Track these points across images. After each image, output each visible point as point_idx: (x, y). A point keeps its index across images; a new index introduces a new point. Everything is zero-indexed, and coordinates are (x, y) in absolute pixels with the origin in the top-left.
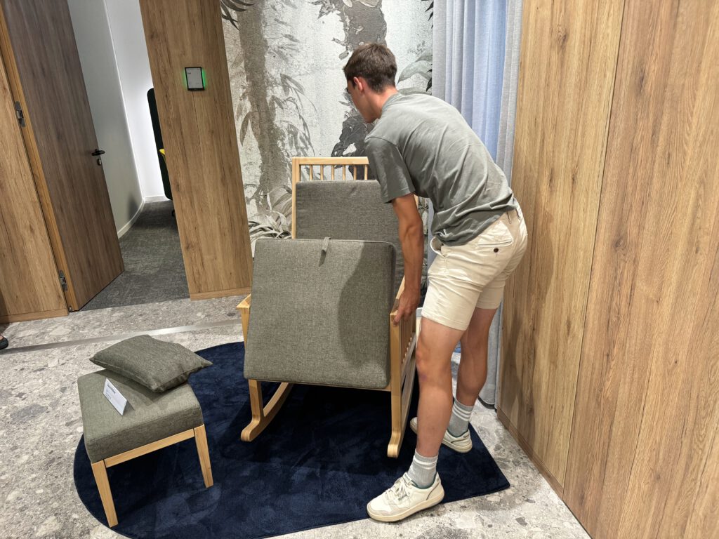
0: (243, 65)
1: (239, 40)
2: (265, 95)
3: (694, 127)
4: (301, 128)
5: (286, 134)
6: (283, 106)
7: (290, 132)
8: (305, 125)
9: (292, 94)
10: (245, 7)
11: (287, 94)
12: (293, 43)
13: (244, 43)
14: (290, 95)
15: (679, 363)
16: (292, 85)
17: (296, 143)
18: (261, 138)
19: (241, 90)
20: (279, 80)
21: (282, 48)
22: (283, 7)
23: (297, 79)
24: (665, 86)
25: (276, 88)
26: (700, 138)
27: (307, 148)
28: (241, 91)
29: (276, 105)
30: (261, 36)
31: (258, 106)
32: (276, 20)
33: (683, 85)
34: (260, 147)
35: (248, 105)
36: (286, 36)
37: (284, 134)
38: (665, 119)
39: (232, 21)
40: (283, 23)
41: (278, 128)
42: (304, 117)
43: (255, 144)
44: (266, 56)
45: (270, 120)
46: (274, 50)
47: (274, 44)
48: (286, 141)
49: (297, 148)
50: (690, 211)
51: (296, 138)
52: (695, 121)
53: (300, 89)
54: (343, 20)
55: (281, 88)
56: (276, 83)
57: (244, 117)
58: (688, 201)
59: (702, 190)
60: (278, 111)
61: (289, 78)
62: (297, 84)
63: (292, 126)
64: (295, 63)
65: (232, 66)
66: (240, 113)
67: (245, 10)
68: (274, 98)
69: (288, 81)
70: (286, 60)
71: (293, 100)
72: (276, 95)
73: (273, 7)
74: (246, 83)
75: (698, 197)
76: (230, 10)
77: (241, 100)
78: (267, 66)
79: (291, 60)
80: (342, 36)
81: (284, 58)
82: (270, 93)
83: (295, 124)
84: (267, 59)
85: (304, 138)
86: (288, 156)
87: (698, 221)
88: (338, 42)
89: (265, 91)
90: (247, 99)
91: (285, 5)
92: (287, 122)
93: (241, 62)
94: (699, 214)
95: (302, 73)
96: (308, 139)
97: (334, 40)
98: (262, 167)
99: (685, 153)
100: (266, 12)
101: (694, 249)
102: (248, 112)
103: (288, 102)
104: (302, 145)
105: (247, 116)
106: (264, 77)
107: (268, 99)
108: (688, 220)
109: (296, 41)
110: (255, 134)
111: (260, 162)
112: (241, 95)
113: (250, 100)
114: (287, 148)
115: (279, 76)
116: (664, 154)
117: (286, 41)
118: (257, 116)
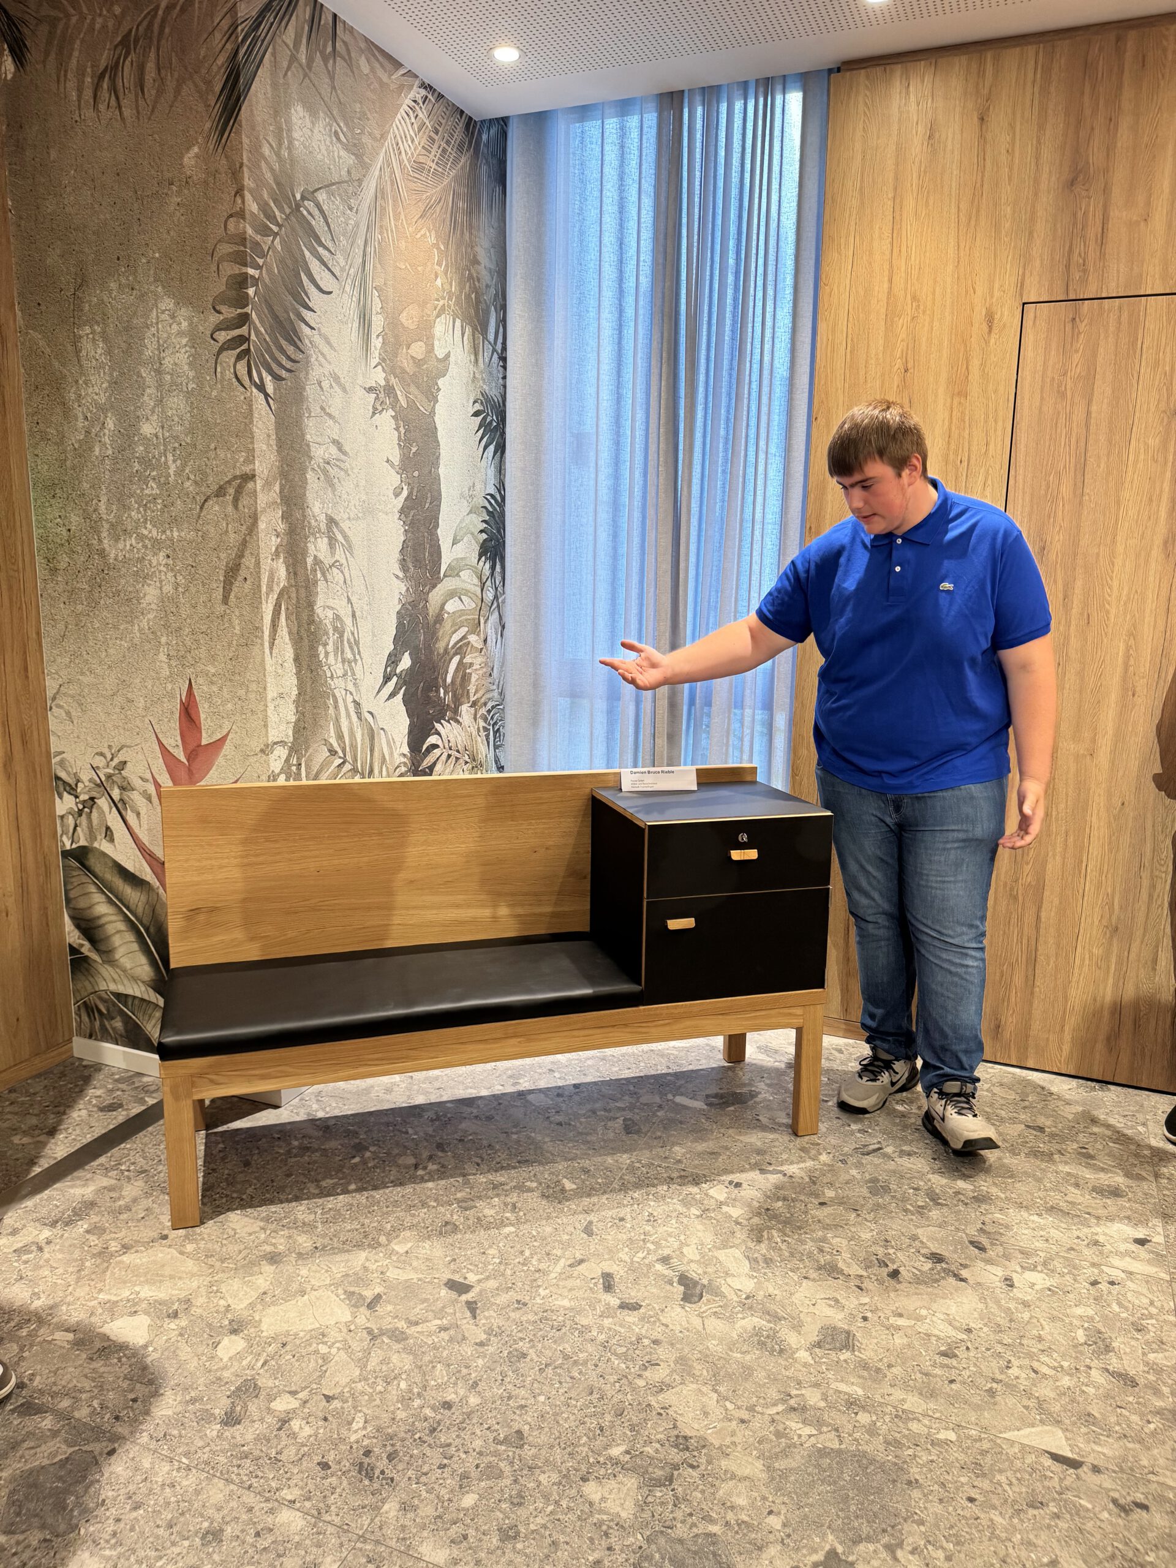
0: (277, 488)
1: (274, 437)
2: (305, 553)
3: (1115, 589)
4: (348, 621)
5: (331, 632)
6: (329, 577)
7: (335, 629)
8: (354, 616)
9: (339, 555)
10: (284, 374)
11: (333, 554)
12: (343, 457)
13: (281, 445)
14: (337, 557)
15: (1126, 803)
16: (340, 537)
17: (343, 652)
18: (297, 640)
19: (274, 538)
20: (323, 527)
21: (328, 463)
22: (331, 387)
23: (344, 525)
24: (1075, 555)
25: (319, 540)
26: (1124, 598)
27: (355, 661)
28: (275, 541)
29: (319, 575)
30: (303, 435)
31: (295, 574)
32: (322, 408)
33: (1098, 554)
34: (297, 659)
35: (282, 572)
36: (336, 442)
37: (327, 634)
38: (1079, 583)
39: (266, 395)
40: (330, 416)
41: (321, 621)
42: (354, 599)
43: (289, 653)
44: (310, 476)
45: (311, 605)
46: (319, 466)
47: (319, 453)
48: (330, 648)
49: (343, 661)
50: (1120, 660)
51: (342, 642)
52: (1115, 584)
53: (349, 548)
54: (397, 429)
55: (326, 540)
56: (320, 531)
57: (276, 597)
58: (1118, 654)
59: (1132, 642)
60: (321, 585)
61: (337, 524)
62: (345, 537)
63: (337, 617)
64: (345, 496)
65: (263, 486)
66: (270, 589)
67: (284, 379)
68: (317, 561)
69: (335, 530)
70: (332, 486)
71: (340, 568)
72: (319, 554)
73: (319, 383)
74: (281, 527)
75: (1128, 648)
76: (264, 374)
77: (273, 560)
78: (310, 496)
79: (339, 488)
80: (396, 457)
81: (330, 482)
82: (311, 548)
83: (342, 613)
84: (309, 481)
85: (352, 640)
86: (332, 677)
87: (1131, 669)
88: (392, 465)
89: (306, 543)
90: (281, 560)
91: (334, 384)
92: (333, 609)
93: (275, 479)
94: (1132, 662)
95: (352, 516)
96: (357, 643)
97: (388, 461)
98: (297, 702)
99: (1108, 612)
100: (310, 391)
101: (1130, 693)
102: (282, 585)
103: (334, 569)
104: (349, 655)
105: (281, 594)
106: (304, 516)
107: (310, 561)
108: (1119, 670)
109: (345, 453)
110: (290, 633)
111: (295, 692)
112: (274, 549)
113: (285, 562)
114: (331, 661)
115: (323, 517)
116: (1082, 614)
117: (333, 450)
118: (294, 595)
